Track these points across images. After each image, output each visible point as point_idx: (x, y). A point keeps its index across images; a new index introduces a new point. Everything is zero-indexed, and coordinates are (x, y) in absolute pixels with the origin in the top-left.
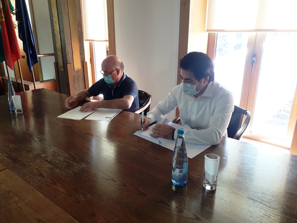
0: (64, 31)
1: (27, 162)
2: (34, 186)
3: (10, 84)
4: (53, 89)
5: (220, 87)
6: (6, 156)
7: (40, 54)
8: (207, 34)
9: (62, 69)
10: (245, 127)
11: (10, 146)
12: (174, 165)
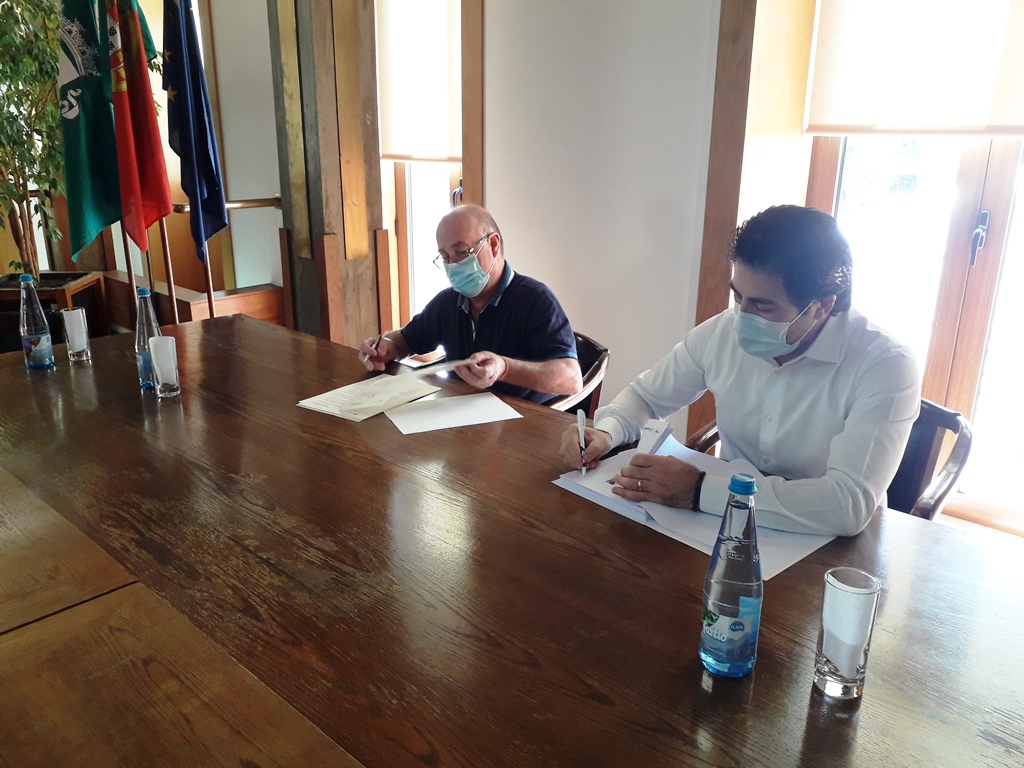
0: (317, 125)
1: (201, 562)
2: (227, 646)
3: (145, 299)
4: (269, 316)
5: (869, 328)
6: (132, 539)
7: (231, 199)
8: (809, 139)
9: (305, 254)
10: (952, 476)
11: (143, 506)
12: (712, 602)
